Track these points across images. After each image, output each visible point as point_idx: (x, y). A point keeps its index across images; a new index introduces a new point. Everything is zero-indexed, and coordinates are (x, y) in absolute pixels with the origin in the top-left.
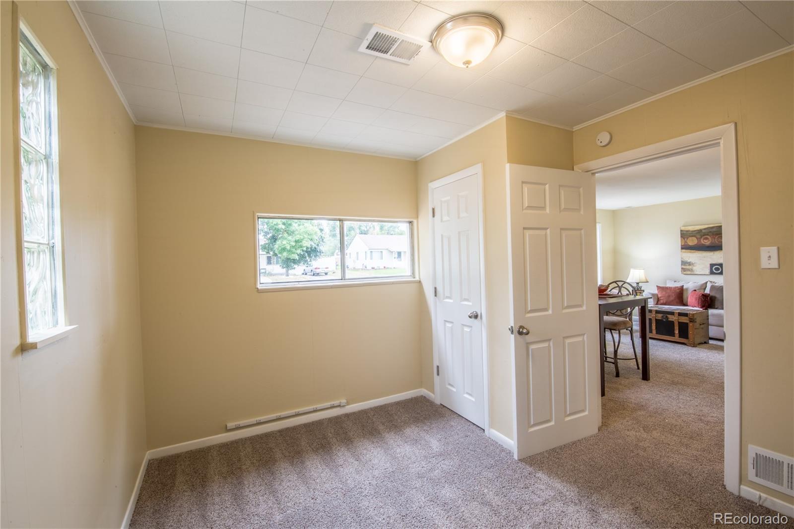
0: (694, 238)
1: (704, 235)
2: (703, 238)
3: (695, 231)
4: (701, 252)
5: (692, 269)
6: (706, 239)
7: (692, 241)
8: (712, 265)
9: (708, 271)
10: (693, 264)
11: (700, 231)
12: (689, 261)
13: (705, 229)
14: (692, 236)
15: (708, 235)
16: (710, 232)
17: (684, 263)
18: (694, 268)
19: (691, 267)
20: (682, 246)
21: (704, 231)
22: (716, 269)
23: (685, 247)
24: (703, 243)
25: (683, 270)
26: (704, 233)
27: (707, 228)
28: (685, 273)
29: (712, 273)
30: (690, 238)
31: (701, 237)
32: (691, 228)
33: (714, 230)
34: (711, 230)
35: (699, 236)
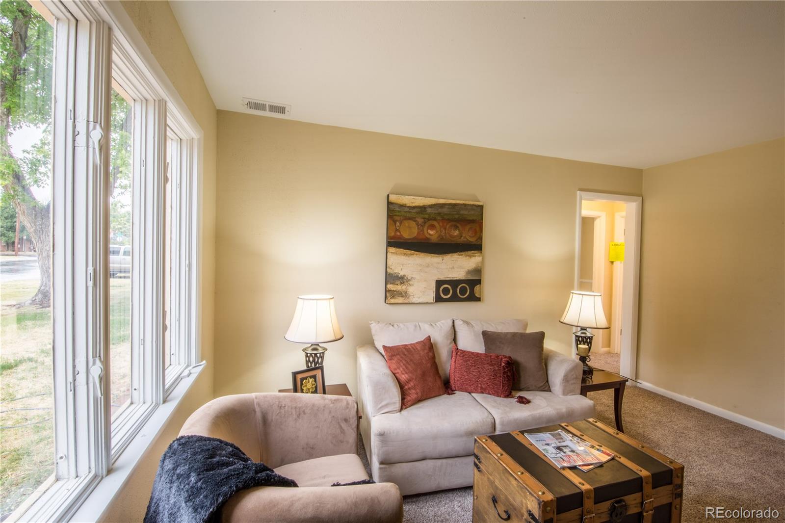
0: (413, 224)
1: (429, 220)
2: (427, 225)
3: (414, 207)
4: (422, 255)
5: (406, 293)
6: (432, 227)
7: (409, 231)
8: (439, 283)
9: (431, 296)
10: (408, 281)
11: (422, 209)
12: (401, 273)
13: (431, 206)
14: (410, 219)
15: (435, 219)
16: (439, 214)
17: (391, 278)
18: (411, 290)
19: (404, 287)
20: (388, 237)
21: (429, 210)
22: (446, 291)
23: (395, 242)
24: (428, 236)
25: (389, 294)
26: (429, 214)
27: (435, 205)
28: (393, 301)
29: (438, 299)
30: (406, 223)
31: (425, 223)
32: (408, 200)
33: (445, 210)
34: (440, 210)
35: (420, 221)
